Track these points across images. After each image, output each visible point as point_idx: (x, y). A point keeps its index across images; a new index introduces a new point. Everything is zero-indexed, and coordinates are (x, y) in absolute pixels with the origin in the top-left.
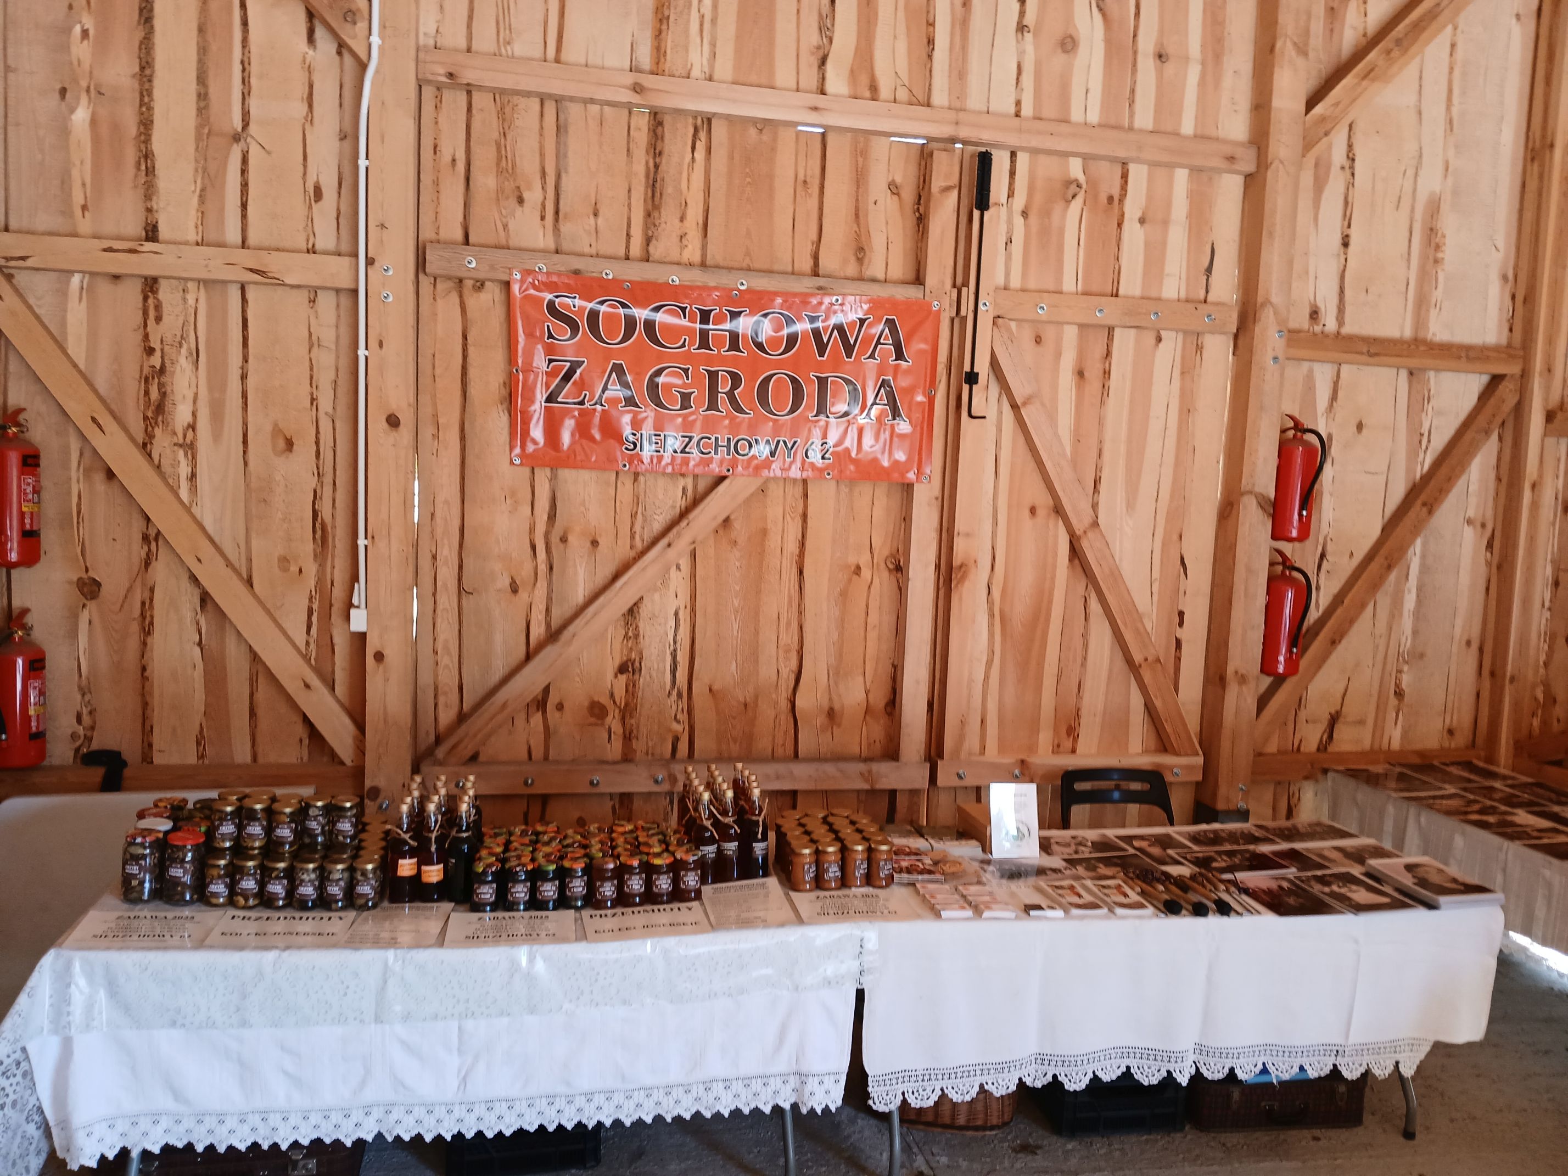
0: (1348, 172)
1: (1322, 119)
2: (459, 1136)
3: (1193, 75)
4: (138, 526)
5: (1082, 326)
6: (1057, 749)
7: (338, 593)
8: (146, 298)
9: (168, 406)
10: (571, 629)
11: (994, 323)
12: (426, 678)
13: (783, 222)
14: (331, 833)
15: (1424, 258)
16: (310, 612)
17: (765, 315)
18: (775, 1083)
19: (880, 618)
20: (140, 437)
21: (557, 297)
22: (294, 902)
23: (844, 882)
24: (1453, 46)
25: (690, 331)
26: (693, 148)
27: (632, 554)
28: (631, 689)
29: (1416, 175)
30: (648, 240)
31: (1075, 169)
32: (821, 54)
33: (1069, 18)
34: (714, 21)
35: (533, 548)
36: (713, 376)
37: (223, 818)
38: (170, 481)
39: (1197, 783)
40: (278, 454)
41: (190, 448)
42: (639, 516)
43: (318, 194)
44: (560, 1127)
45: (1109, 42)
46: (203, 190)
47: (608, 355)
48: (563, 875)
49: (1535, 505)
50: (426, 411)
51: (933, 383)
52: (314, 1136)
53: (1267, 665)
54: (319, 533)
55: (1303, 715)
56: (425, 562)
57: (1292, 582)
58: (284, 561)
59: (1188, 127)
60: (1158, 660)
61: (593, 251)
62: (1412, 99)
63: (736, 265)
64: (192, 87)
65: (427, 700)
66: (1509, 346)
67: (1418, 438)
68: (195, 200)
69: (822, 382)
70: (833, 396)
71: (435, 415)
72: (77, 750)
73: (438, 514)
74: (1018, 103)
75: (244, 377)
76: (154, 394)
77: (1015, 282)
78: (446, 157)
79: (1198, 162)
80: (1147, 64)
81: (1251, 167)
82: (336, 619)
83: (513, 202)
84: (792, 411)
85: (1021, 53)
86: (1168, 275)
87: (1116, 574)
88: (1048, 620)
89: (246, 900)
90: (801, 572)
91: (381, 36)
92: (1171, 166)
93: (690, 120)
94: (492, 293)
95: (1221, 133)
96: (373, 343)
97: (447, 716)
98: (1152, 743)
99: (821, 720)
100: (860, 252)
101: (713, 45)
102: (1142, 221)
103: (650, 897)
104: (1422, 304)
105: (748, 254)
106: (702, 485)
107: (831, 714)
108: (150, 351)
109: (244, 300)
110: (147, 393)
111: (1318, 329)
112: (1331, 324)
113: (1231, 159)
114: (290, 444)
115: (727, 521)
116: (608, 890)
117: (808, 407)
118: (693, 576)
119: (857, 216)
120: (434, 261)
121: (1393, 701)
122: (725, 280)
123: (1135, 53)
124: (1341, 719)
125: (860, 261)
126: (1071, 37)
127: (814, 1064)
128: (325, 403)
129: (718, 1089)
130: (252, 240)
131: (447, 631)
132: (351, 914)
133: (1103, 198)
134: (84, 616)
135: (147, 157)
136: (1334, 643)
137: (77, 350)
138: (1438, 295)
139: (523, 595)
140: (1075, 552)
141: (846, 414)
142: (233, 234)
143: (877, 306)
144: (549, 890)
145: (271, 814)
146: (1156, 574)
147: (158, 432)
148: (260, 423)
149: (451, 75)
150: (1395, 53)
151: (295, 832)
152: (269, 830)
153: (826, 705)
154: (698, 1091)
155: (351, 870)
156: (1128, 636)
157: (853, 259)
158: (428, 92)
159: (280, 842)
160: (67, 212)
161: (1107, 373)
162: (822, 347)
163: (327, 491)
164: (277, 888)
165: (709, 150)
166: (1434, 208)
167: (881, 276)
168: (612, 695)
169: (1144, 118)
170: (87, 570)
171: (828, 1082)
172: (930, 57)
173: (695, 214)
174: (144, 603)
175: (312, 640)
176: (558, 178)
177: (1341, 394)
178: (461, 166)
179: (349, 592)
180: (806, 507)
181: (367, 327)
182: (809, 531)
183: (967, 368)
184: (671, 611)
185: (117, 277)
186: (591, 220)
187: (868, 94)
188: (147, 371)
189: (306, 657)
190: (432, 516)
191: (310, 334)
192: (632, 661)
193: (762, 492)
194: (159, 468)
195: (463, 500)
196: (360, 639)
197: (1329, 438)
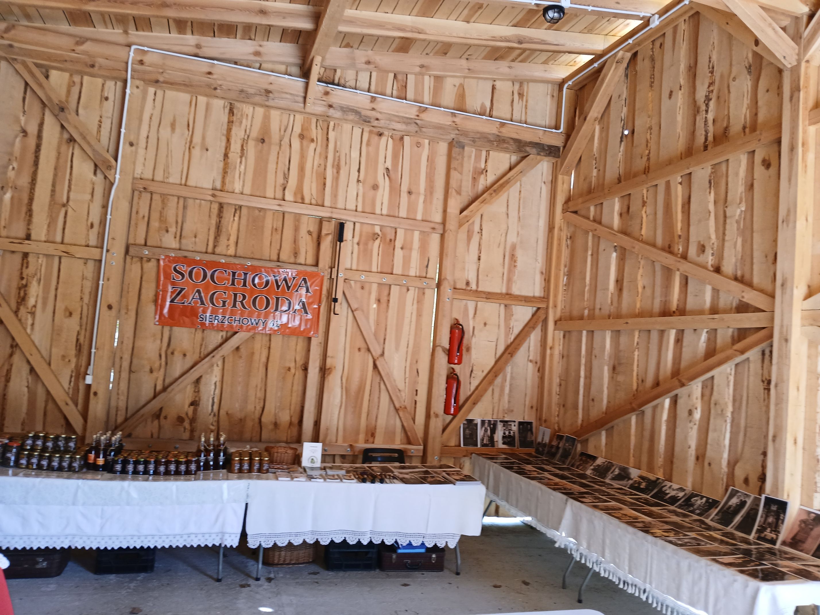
0: (480, 234)
1: (466, 216)
2: (98, 548)
3: (421, 199)
4: (9, 341)
5: (379, 284)
6: (367, 441)
7: (83, 369)
8: (23, 260)
9: (27, 299)
10: (171, 387)
11: (345, 282)
12: (113, 404)
13: (267, 243)
14: (66, 447)
15: (510, 265)
16: (71, 376)
18: (214, 536)
19: (298, 388)
20: (15, 309)
21: (178, 265)
22: (50, 468)
23: (250, 470)
24: (520, 191)
25: (228, 279)
26: (234, 216)
27: (200, 359)
28: (195, 411)
29: (506, 236)
30: (215, 247)
31: (377, 230)
32: (284, 186)
33: (376, 178)
34: (245, 174)
35: (160, 356)
36: (235, 295)
37: (28, 438)
38: (24, 325)
39: (421, 456)
40: (66, 317)
41: (33, 314)
42: (203, 346)
43: (92, 226)
44: (135, 547)
45: (391, 187)
46: (49, 223)
47: (195, 286)
48: (146, 463)
49: (552, 355)
50: (124, 304)
51: (320, 302)
53: (447, 411)
54: (78, 348)
56: (117, 360)
57: (455, 379)
58: (64, 357)
59: (419, 217)
60: (405, 408)
61: (193, 250)
62: (504, 209)
63: (247, 256)
64: (50, 188)
65: (113, 412)
66: (543, 297)
67: (509, 329)
68: (46, 227)
69: (278, 299)
70: (282, 304)
71: (127, 306)
73: (125, 342)
74: (357, 206)
75: (56, 289)
76: (22, 294)
77: (354, 267)
78: (141, 215)
79: (423, 229)
80: (404, 195)
81: (441, 232)
82: (81, 380)
83: (164, 232)
84: (265, 309)
85: (358, 190)
86: (412, 267)
87: (390, 376)
88: (364, 391)
89: (33, 466)
90: (267, 369)
91: (120, 175)
92: (413, 230)
93: (234, 207)
94: (153, 263)
95: (432, 219)
96: (106, 279)
97: (122, 418)
98: (404, 440)
99: (271, 427)
100: (296, 254)
101: (244, 182)
102: (402, 248)
103: (177, 473)
104: (509, 281)
105: (252, 253)
106: (229, 334)
107: (276, 424)
108: (22, 278)
109: (60, 262)
110: (19, 293)
111: (469, 288)
112: (474, 287)
113: (434, 229)
114: (71, 314)
115: (238, 348)
116: (162, 469)
117: (272, 308)
118: (223, 369)
119: (295, 242)
120: (132, 252)
122: (243, 262)
123: (400, 191)
125: (295, 257)
126: (376, 185)
127: (228, 530)
128: (86, 299)
129: (193, 536)
130: (66, 241)
131: (123, 386)
132: (70, 473)
133: (388, 239)
135: (30, 211)
136: (474, 405)
138: (515, 278)
139: (155, 374)
140: (375, 366)
141: (286, 311)
142: (59, 239)
143: (300, 273)
144: (141, 468)
145: (45, 438)
146: (407, 375)
147: (22, 308)
148: (60, 306)
149: (145, 188)
150: (494, 195)
151: (53, 444)
152: (44, 443)
153: (273, 420)
154: (185, 537)
155: (71, 458)
156: (394, 398)
157: (293, 257)
158: (136, 193)
159: (47, 448)
161: (389, 301)
162: (278, 287)
163: (83, 333)
164: (45, 463)
165: (240, 217)
166: (514, 248)
167: (303, 262)
168: (187, 414)
169: (403, 213)
171: (233, 536)
172: (324, 189)
173: (233, 238)
174: (8, 371)
175: (71, 387)
176: (182, 224)
177: (478, 312)
178: (146, 219)
179: (87, 369)
180: (270, 345)
181: (104, 273)
182: (271, 354)
183: (334, 297)
184: (214, 382)
185: (13, 252)
186: (194, 239)
187: (300, 201)
188: (20, 285)
189: (68, 394)
190: (122, 342)
191: (83, 275)
192: (196, 401)
193: (253, 337)
194: (20, 320)
195: (134, 337)
196: (89, 386)
197: (474, 328)
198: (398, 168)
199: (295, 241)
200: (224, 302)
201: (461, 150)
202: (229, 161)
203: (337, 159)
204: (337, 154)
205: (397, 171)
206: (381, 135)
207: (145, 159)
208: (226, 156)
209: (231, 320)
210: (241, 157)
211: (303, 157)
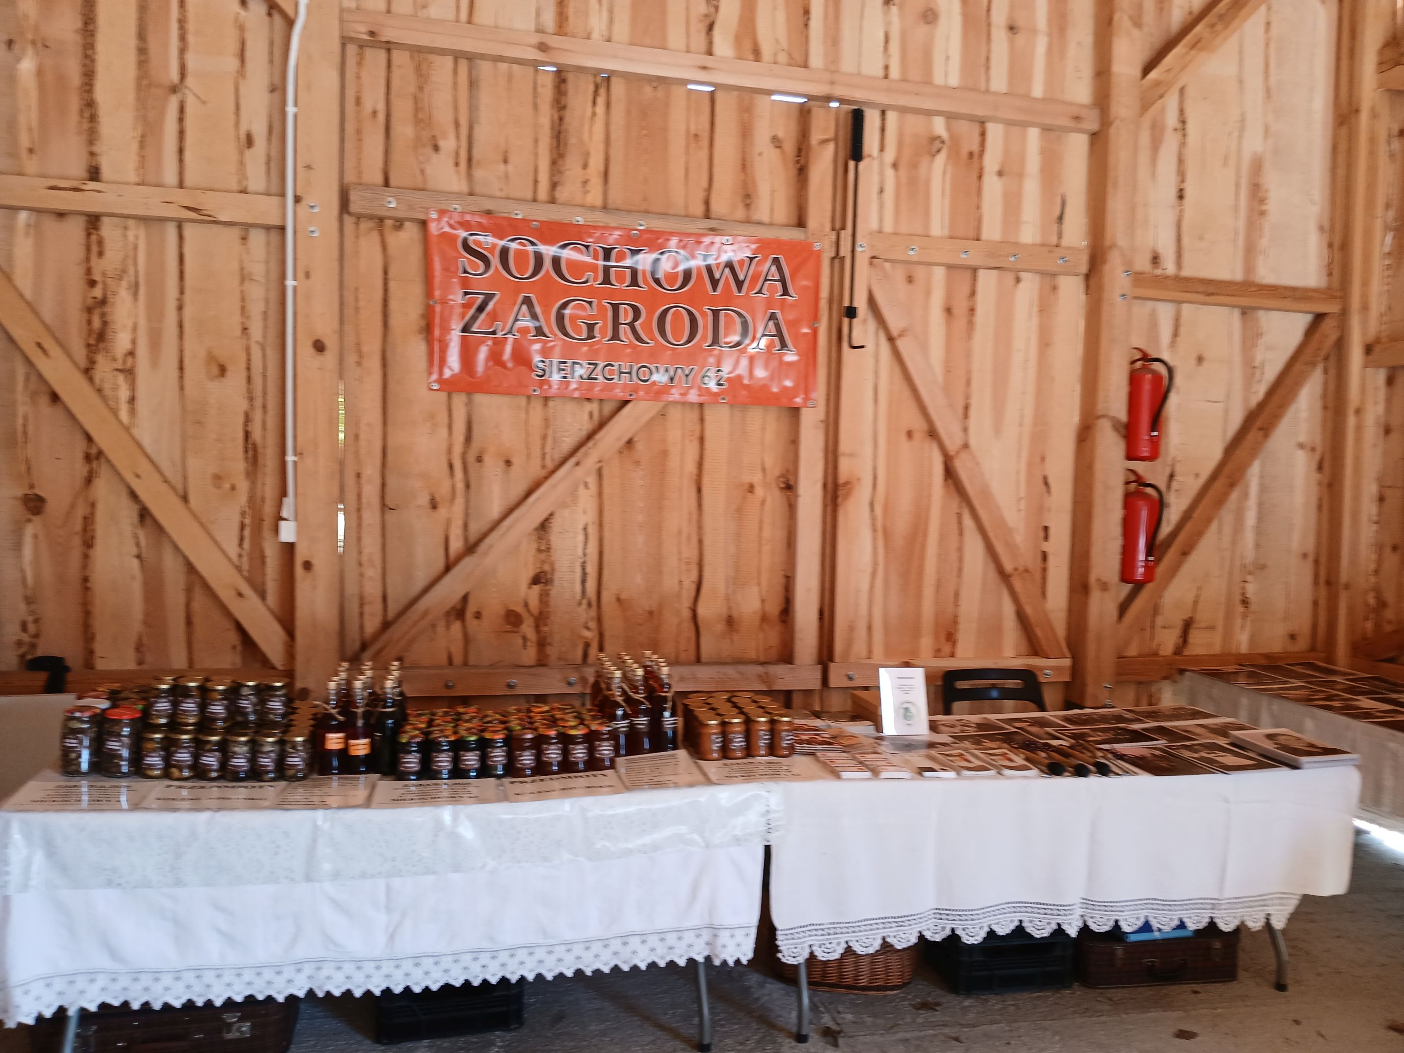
0: (1180, 133)
1: (1157, 84)
2: (387, 992)
3: (1041, 45)
4: (80, 445)
5: (950, 267)
6: (938, 653)
7: (268, 509)
8: (89, 235)
9: (109, 335)
10: (488, 541)
11: (871, 264)
12: (351, 589)
14: (262, 711)
15: (1250, 210)
16: (242, 527)
17: (662, 253)
18: (689, 937)
19: (773, 533)
20: (83, 363)
21: (472, 235)
22: (228, 774)
23: (749, 751)
24: (1268, 24)
25: (593, 268)
26: (594, 104)
27: (543, 473)
28: (544, 597)
29: (1240, 137)
30: (554, 185)
31: (939, 126)
32: (707, 22)
35: (451, 466)
36: (615, 308)
37: (159, 695)
38: (111, 403)
39: (1066, 684)
40: (212, 379)
41: (129, 373)
42: (550, 440)
43: (250, 141)
44: (485, 982)
45: (966, 15)
46: (143, 136)
47: (518, 289)
48: (484, 746)
49: (1359, 428)
50: (350, 338)
51: (816, 318)
52: (248, 993)
53: (1126, 573)
54: (250, 453)
55: (1160, 621)
56: (350, 481)
57: (1147, 497)
58: (218, 478)
59: (1038, 90)
62: (1234, 70)
63: (635, 208)
64: (132, 42)
65: (353, 608)
66: (1329, 288)
67: (1251, 369)
68: (135, 146)
69: (716, 313)
70: (727, 328)
71: (358, 344)
72: (22, 657)
73: (362, 436)
74: (886, 68)
75: (180, 308)
76: (97, 323)
77: (888, 227)
78: (367, 109)
79: (1048, 121)
80: (1000, 36)
81: (1094, 126)
82: (267, 533)
83: (429, 150)
85: (888, 24)
86: (1024, 223)
87: (986, 492)
88: (925, 535)
89: (181, 771)
90: (699, 490)
92: (1025, 125)
93: (591, 78)
94: (410, 232)
96: (301, 275)
97: (372, 625)
98: (1024, 647)
99: (720, 627)
100: (748, 198)
102: (1000, 174)
103: (567, 766)
104: (1250, 251)
105: (645, 199)
106: (608, 408)
107: (730, 622)
108: (92, 283)
109: (181, 237)
110: (89, 322)
111: (1158, 272)
112: (1171, 268)
113: (1077, 118)
114: (223, 370)
115: (630, 442)
116: (527, 758)
117: (704, 338)
118: (600, 494)
120: (357, 204)
121: (1240, 609)
122: (627, 221)
123: (989, 25)
124: (1195, 626)
125: (748, 206)
126: (931, 10)
127: (726, 918)
128: (256, 332)
129: (635, 942)
130: (189, 180)
131: (371, 544)
132: (282, 784)
133: (964, 152)
134: (29, 531)
135: (89, 105)
136: (1185, 553)
137: (24, 282)
138: (1264, 242)
139: (442, 511)
140: (950, 473)
141: (738, 344)
142: (170, 176)
143: (764, 246)
145: (204, 691)
146: (1022, 492)
147: (100, 358)
148: (195, 351)
149: (372, 33)
150: (1219, 27)
151: (227, 708)
152: (203, 707)
154: (616, 945)
155: (281, 743)
156: (1000, 548)
157: (741, 205)
158: (352, 49)
159: (212, 719)
160: (13, 155)
161: (972, 310)
162: (715, 283)
163: (257, 416)
164: (211, 760)
165: (608, 105)
166: (1257, 166)
167: (765, 218)
168: (526, 605)
169: (999, 82)
170: (32, 487)
171: (739, 936)
172: (806, 25)
173: (596, 162)
174: (85, 518)
175: (244, 553)
176: (471, 129)
177: (1182, 330)
178: (381, 117)
179: (279, 505)
180: (702, 430)
181: (295, 259)
182: (708, 454)
183: (846, 303)
184: (581, 526)
185: (61, 215)
186: (502, 167)
187: (751, 55)
188: (90, 302)
189: (238, 568)
190: (357, 437)
191: (242, 269)
192: (543, 572)
193: (663, 415)
194: (99, 391)
195: (385, 423)
196: (289, 548)
199: (744, 165)
200: (591, 327)
209: (612, 372)
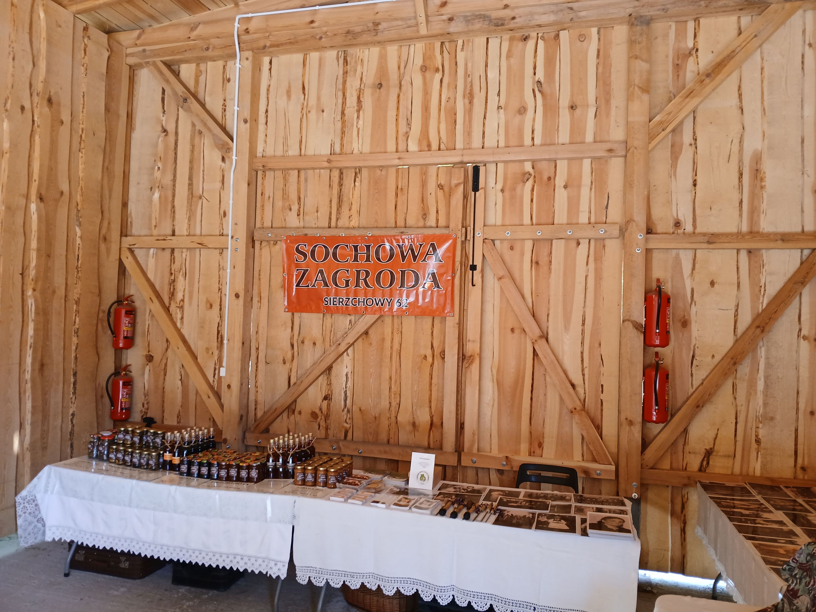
0: (694, 146)
3: (591, 112)
5: (535, 240)
8: (171, 256)
9: (176, 293)
11: (484, 242)
12: (252, 397)
13: (391, 206)
15: (753, 186)
20: (168, 304)
22: (132, 465)
23: (315, 483)
24: (762, 69)
25: (350, 255)
26: (355, 181)
28: (328, 406)
29: (741, 142)
30: (337, 219)
31: (528, 167)
32: (406, 135)
33: (522, 99)
34: (363, 129)
35: (292, 345)
36: (358, 272)
37: (120, 432)
38: (174, 321)
39: (611, 481)
40: (207, 310)
41: (182, 308)
46: (190, 217)
47: (318, 266)
51: (454, 272)
53: (645, 417)
54: (220, 339)
55: (687, 449)
56: (254, 351)
58: (207, 350)
59: (589, 137)
60: (583, 410)
61: (316, 226)
62: (733, 102)
63: (371, 226)
64: (187, 181)
67: (758, 289)
68: (186, 221)
69: (403, 272)
70: (408, 278)
71: (259, 293)
72: (142, 416)
73: (260, 332)
74: (498, 142)
75: (199, 282)
76: (172, 289)
77: (499, 222)
78: (267, 196)
79: (595, 154)
80: (565, 112)
81: (623, 153)
83: (288, 210)
84: (390, 286)
85: (499, 118)
86: (582, 212)
87: (555, 363)
91: (237, 156)
92: (581, 159)
93: (354, 170)
94: (280, 246)
95: (610, 138)
96: (232, 267)
98: (586, 456)
99: (409, 428)
100: (425, 216)
101: (363, 139)
102: (565, 187)
104: (754, 211)
105: (376, 221)
107: (414, 425)
109: (200, 255)
110: (170, 289)
111: (680, 231)
112: (689, 228)
113: (610, 150)
114: (211, 306)
115: (367, 334)
117: (397, 283)
118: (354, 358)
119: (423, 200)
120: (256, 235)
121: (754, 445)
123: (558, 108)
124: (714, 453)
125: (424, 219)
126: (523, 107)
127: (274, 556)
128: (224, 290)
130: (203, 232)
131: (261, 378)
133: (545, 177)
134: (147, 368)
138: (764, 206)
139: (288, 364)
141: (413, 286)
142: (198, 231)
144: (205, 471)
146: (586, 365)
147: (172, 302)
148: (202, 297)
152: (132, 438)
153: (411, 420)
156: (564, 396)
157: (421, 220)
158: (260, 173)
160: (150, 229)
161: (551, 262)
162: (404, 258)
165: (361, 181)
166: (757, 159)
167: (434, 225)
168: (321, 409)
170: (149, 351)
175: (216, 380)
176: (304, 199)
177: (697, 266)
178: (271, 199)
180: (402, 328)
181: (230, 261)
182: (404, 341)
183: (470, 264)
184: (345, 373)
186: (316, 214)
187: (427, 149)
188: (171, 281)
191: (219, 265)
193: (382, 321)
194: (171, 315)
195: (268, 326)
197: (692, 290)
198: (554, 77)
200: (347, 282)
201: (645, 27)
202: (346, 118)
203: (469, 85)
204: (469, 79)
205: (554, 82)
206: (526, 39)
207: (266, 135)
208: (343, 113)
209: (356, 302)
210: (358, 111)
211: (426, 93)
